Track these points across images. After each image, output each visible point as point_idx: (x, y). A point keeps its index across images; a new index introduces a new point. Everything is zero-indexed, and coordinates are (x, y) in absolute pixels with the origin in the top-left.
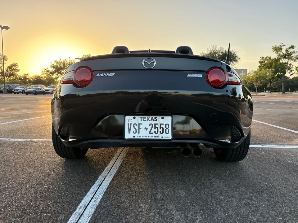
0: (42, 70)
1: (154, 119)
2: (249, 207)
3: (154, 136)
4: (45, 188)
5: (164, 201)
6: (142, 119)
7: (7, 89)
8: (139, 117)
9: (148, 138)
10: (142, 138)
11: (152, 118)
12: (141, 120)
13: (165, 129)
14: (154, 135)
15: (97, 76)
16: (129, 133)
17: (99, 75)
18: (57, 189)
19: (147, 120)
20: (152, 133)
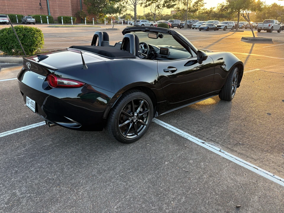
0: (218, 5)
7: (188, 25)
13: (34, 106)
16: (27, 103)
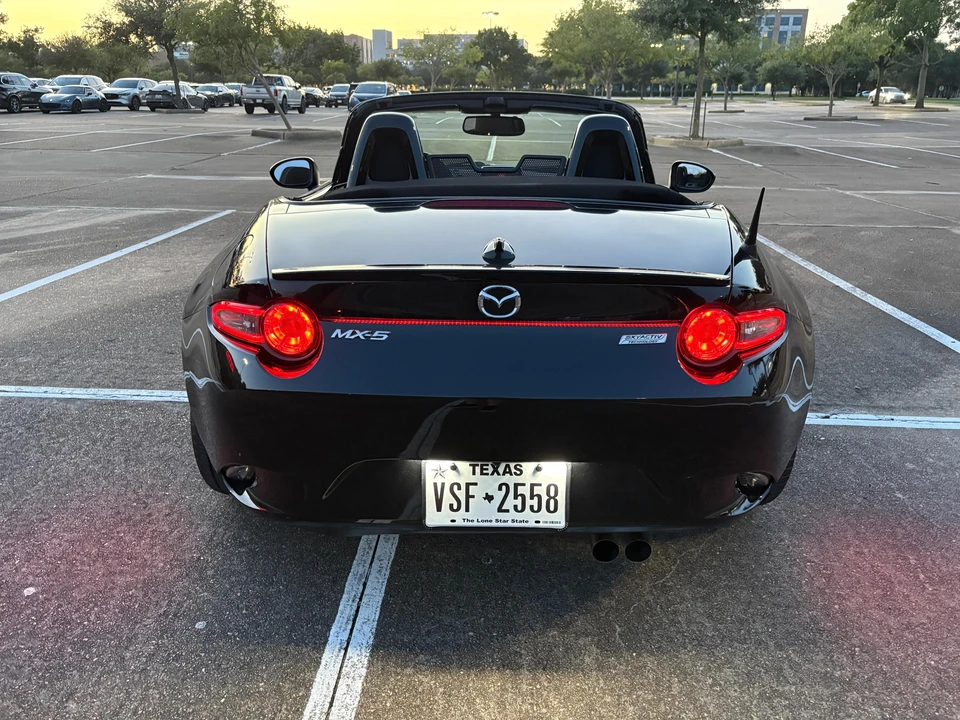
0: (87, 21)
1: (513, 470)
2: (772, 708)
3: (511, 520)
4: (198, 632)
5: (538, 687)
6: (478, 469)
8: (468, 463)
9: (494, 524)
10: (475, 524)
11: (508, 466)
12: (474, 473)
13: (545, 498)
14: (513, 514)
15: (333, 336)
16: (439, 509)
17: (340, 336)
18: (235, 637)
19: (492, 474)
20: (507, 511)
